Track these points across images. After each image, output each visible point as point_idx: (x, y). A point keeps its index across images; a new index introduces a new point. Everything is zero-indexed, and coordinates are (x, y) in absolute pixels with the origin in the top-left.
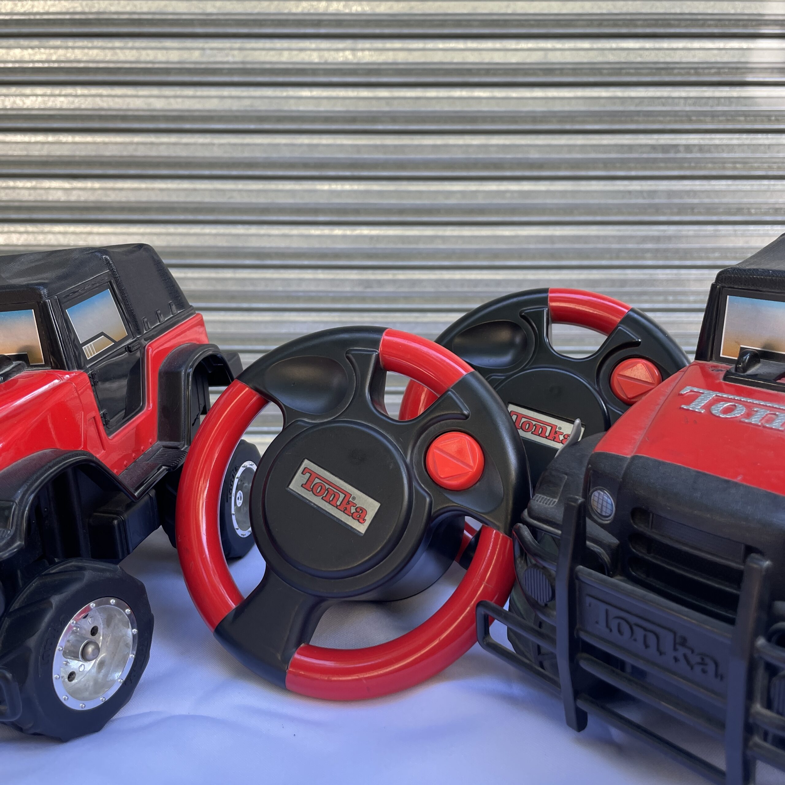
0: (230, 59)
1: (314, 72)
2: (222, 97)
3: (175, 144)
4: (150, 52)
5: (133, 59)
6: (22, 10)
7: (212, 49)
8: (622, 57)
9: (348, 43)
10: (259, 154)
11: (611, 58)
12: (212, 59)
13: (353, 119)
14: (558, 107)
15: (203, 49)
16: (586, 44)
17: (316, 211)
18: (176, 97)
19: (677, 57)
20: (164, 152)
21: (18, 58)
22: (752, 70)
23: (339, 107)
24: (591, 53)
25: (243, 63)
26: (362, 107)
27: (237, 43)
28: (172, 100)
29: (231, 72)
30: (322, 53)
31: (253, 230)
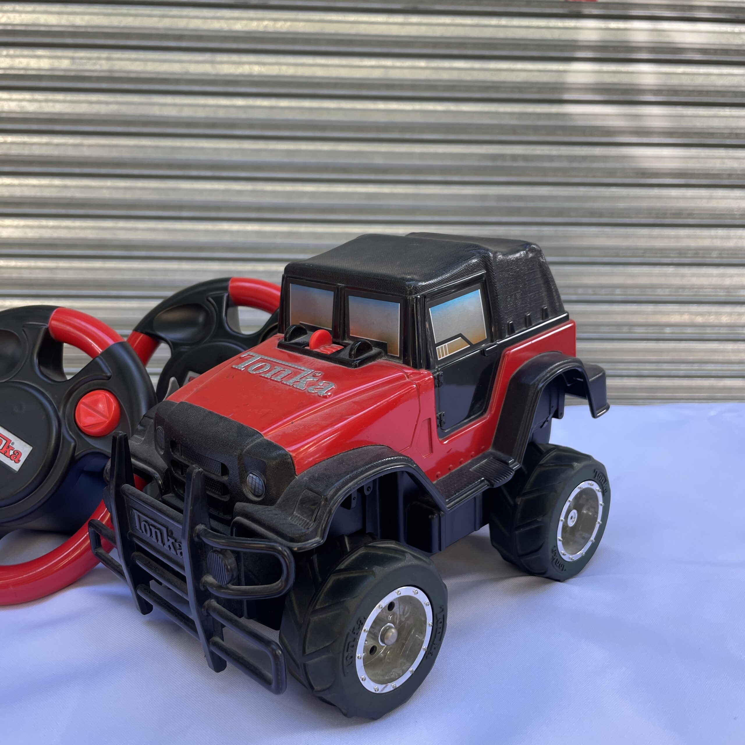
0: (97, 67)
1: (177, 81)
2: (90, 103)
3: (47, 144)
4: (23, 59)
5: (7, 66)
7: (81, 58)
8: (454, 76)
9: (207, 56)
10: (126, 155)
11: (445, 76)
12: (81, 67)
14: (398, 119)
15: (73, 58)
16: (422, 63)
17: (180, 207)
18: (47, 101)
19: (502, 77)
20: (37, 151)
24: (427, 71)
25: (110, 71)
26: (221, 114)
27: (104, 54)
28: (43, 104)
29: (99, 79)
30: (183, 65)
31: (121, 224)
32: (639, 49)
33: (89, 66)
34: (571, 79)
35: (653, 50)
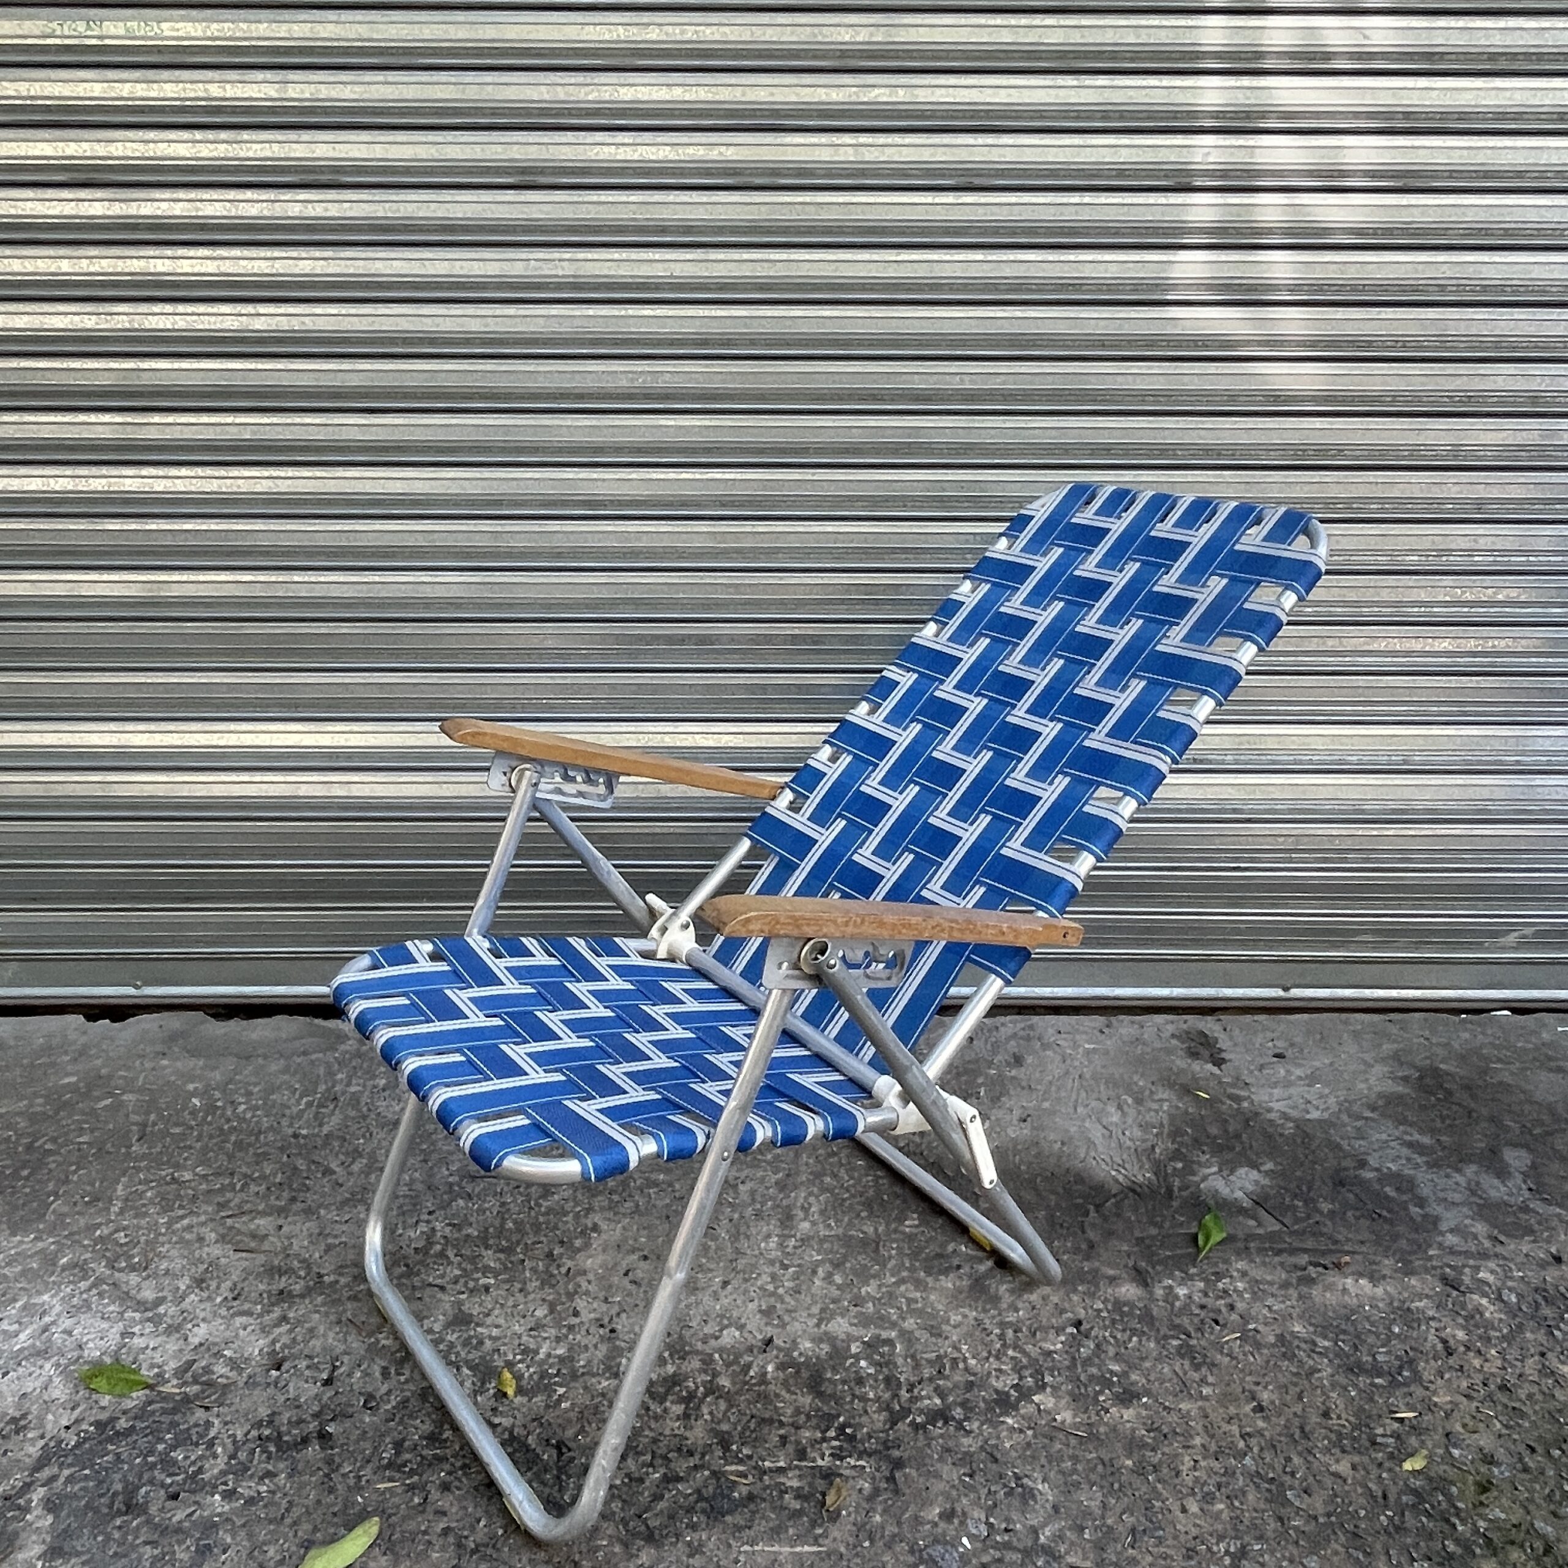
0: (560, 273)
1: (657, 287)
4: (464, 263)
5: (444, 272)
6: (313, 214)
10: (590, 384)
11: (1008, 271)
13: (704, 343)
14: (947, 329)
19: (1088, 272)
21: (307, 271)
22: (1174, 287)
23: (689, 329)
24: (985, 266)
25: (574, 276)
26: (715, 329)
27: (567, 254)
29: (559, 287)
30: (666, 265)
32: (1270, 231)
33: (547, 270)
34: (1176, 272)
35: (1288, 232)
